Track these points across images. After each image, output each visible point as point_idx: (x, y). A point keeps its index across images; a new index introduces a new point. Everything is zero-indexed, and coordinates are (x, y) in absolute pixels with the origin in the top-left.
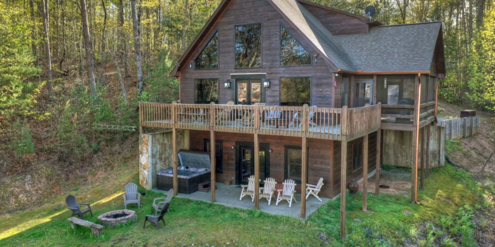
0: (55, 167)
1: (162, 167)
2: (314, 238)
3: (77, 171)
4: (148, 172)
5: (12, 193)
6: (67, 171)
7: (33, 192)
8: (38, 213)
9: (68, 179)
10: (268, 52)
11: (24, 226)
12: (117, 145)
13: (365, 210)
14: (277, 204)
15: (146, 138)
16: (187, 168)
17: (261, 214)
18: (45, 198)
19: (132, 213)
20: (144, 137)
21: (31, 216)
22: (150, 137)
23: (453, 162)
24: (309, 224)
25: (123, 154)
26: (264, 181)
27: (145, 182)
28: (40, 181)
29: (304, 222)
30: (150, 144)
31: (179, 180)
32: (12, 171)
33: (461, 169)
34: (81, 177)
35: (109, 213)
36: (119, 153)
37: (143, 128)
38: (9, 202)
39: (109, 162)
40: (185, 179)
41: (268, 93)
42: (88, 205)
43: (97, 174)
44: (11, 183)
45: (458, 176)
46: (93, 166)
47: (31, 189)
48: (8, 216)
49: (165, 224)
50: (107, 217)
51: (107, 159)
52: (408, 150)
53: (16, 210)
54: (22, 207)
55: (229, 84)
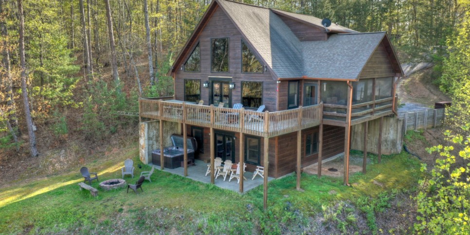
0: (83, 144)
1: (158, 147)
2: (242, 208)
3: (98, 148)
4: (145, 151)
5: (51, 162)
6: (91, 148)
7: (65, 163)
8: (65, 178)
9: (90, 153)
10: (233, 61)
11: (53, 187)
12: (131, 128)
13: (298, 188)
14: (230, 181)
15: (143, 126)
16: (177, 148)
17: (214, 188)
18: (73, 167)
19: (123, 181)
20: (142, 124)
21: (60, 180)
22: (147, 125)
23: (410, 151)
24: (244, 197)
25: (135, 135)
26: (225, 162)
27: (143, 158)
28: (70, 154)
29: (240, 196)
30: (146, 130)
31: (166, 158)
32: (53, 147)
33: (415, 157)
34: (100, 152)
35: (108, 181)
36: (132, 134)
37: (142, 117)
38: (48, 169)
39: (123, 141)
40: (170, 158)
41: (233, 93)
42: (96, 174)
43: (112, 150)
44: (51, 155)
45: (408, 163)
46: (110, 144)
47: (64, 160)
48: (46, 179)
49: (142, 191)
50: (106, 184)
51: (121, 139)
52: (372, 138)
53: (53, 175)
54: (56, 173)
55: (207, 84)
